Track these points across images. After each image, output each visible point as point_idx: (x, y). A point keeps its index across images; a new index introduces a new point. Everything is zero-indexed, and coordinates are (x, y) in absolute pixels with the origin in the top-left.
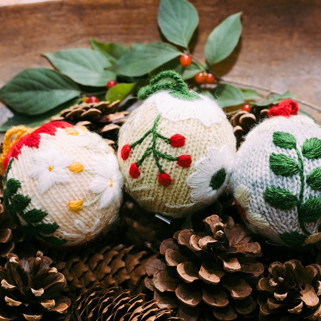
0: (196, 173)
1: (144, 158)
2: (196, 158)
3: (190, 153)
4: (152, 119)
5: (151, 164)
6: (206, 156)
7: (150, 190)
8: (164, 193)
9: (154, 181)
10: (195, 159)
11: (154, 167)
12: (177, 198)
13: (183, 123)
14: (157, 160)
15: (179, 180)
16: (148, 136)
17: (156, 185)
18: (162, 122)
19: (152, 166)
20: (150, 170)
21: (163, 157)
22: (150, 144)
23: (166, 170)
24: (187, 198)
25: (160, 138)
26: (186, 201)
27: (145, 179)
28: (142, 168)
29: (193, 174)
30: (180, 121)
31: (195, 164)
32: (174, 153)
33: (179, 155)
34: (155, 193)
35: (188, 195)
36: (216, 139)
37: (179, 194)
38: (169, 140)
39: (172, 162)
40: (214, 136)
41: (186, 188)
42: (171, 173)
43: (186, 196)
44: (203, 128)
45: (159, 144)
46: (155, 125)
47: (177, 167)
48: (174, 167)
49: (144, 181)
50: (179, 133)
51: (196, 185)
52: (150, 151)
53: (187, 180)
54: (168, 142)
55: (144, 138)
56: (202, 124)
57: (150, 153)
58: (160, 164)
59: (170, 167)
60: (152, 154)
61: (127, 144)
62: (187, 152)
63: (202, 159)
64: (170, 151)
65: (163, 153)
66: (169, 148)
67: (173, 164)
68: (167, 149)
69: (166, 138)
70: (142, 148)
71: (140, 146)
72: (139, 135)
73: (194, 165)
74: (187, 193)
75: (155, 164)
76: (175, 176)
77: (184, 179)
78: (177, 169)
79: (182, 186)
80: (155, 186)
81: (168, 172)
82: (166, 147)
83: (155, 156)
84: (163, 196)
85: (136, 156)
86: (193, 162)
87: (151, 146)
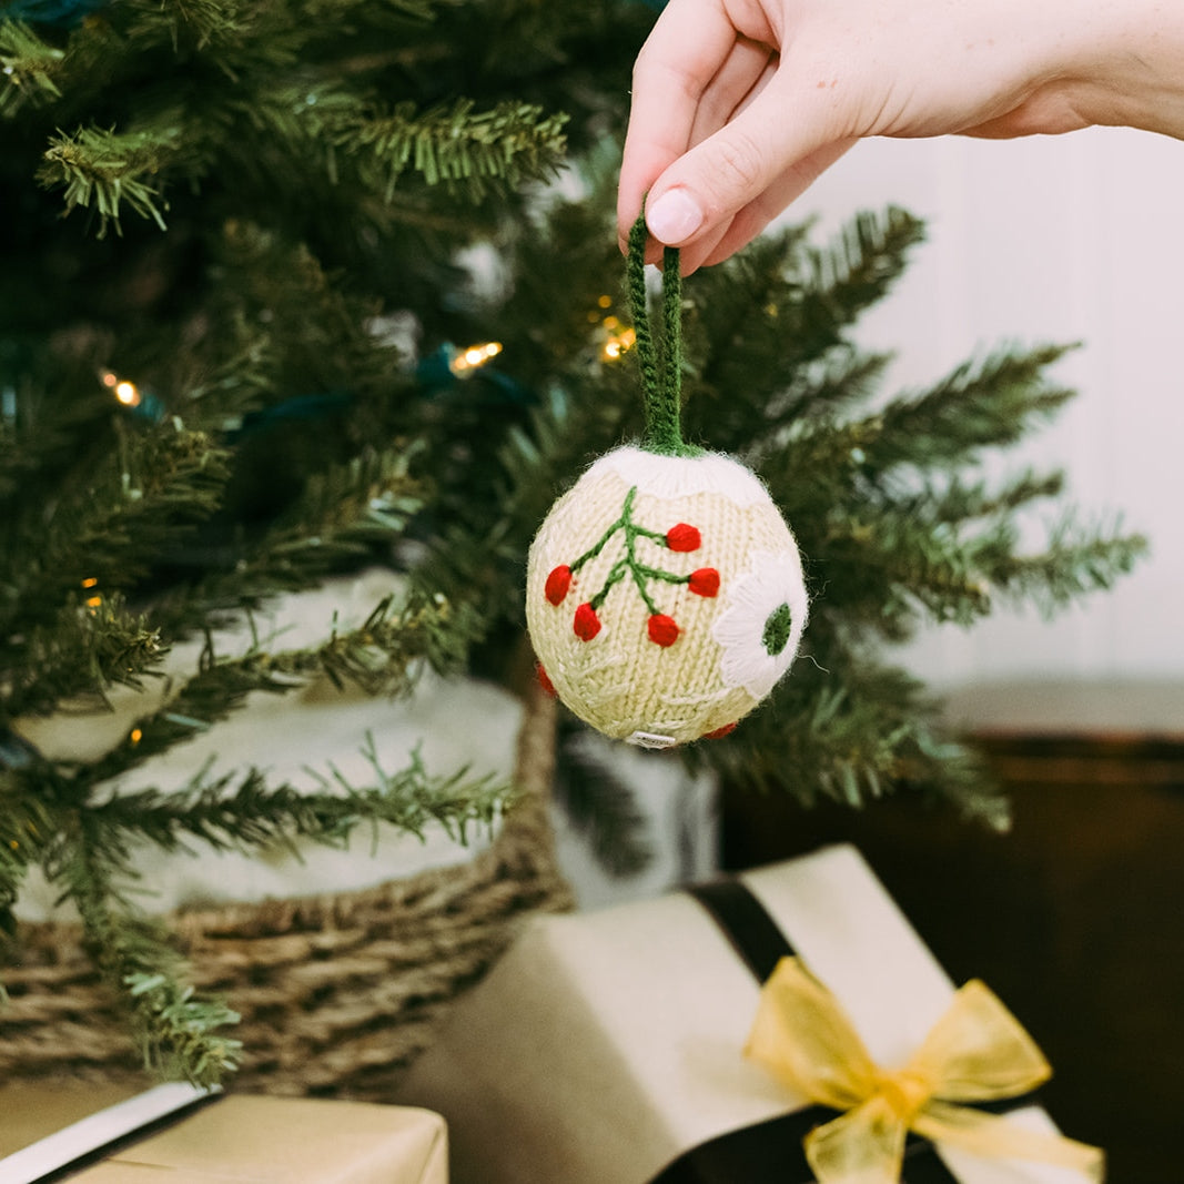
0: (732, 609)
1: (608, 585)
2: (730, 577)
3: (713, 565)
4: (616, 502)
5: (627, 598)
6: (750, 571)
7: (626, 665)
8: (659, 667)
9: (637, 639)
10: (726, 580)
11: (635, 605)
12: (690, 677)
13: (690, 503)
14: (642, 585)
15: (695, 628)
16: (612, 537)
17: (642, 647)
18: (643, 503)
19: (629, 604)
20: (626, 613)
21: (656, 576)
22: (619, 555)
23: (663, 607)
24: (713, 674)
25: (643, 537)
26: (709, 685)
27: (613, 636)
28: (604, 612)
29: (726, 613)
30: (681, 499)
31: (727, 588)
32: (679, 566)
33: (690, 571)
34: (639, 669)
35: (716, 665)
36: (764, 535)
37: (694, 667)
38: (665, 538)
39: (676, 586)
40: (759, 530)
41: (712, 649)
42: (675, 613)
43: (711, 671)
44: (735, 512)
45: (643, 549)
46: (628, 511)
47: (688, 599)
48: (681, 599)
49: (612, 643)
50: (686, 522)
51: (735, 641)
52: (622, 568)
53: (714, 629)
54: (663, 543)
55: (603, 543)
56: (730, 504)
57: (624, 573)
58: (649, 595)
59: (673, 601)
60: (629, 574)
61: (559, 565)
62: (708, 562)
63: (742, 578)
64: (671, 564)
65: (654, 567)
66: (665, 557)
67: (679, 593)
68: (661, 559)
69: (656, 535)
70: (602, 566)
71: (596, 563)
72: (589, 539)
73: (725, 592)
74: (714, 661)
75: (637, 597)
76: (686, 620)
77: (706, 626)
78: (689, 603)
79: (701, 646)
80: (639, 651)
81: (667, 612)
82: (658, 556)
83: (636, 578)
84: (656, 675)
85: (588, 585)
86: (722, 584)
87: (623, 558)
